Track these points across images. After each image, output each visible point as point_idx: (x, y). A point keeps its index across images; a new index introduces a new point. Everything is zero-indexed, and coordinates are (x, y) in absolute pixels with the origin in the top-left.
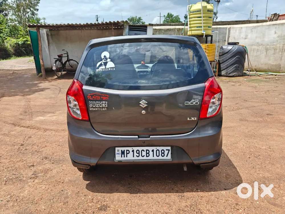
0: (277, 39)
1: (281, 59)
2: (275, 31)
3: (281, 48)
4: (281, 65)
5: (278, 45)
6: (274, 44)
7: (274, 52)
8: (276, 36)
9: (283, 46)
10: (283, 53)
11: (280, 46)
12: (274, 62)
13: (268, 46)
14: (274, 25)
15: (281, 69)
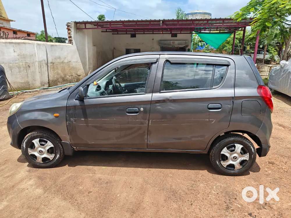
0: (18, 57)
1: (28, 77)
2: (14, 50)
3: (25, 66)
4: (29, 82)
5: (21, 64)
6: (17, 62)
7: (19, 70)
8: (16, 54)
9: (26, 64)
10: (28, 71)
11: (23, 64)
12: (22, 80)
13: (11, 65)
14: (10, 43)
15: (31, 86)
